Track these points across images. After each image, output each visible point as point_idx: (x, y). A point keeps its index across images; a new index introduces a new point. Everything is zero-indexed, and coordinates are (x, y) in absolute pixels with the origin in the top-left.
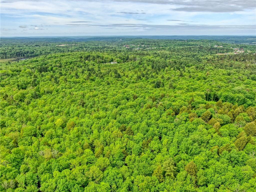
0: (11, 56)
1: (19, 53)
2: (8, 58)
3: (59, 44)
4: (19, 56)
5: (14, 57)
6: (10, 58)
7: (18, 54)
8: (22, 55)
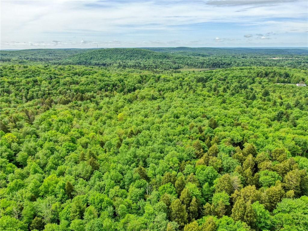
0: (207, 66)
1: (216, 64)
2: (204, 68)
3: (273, 56)
4: (215, 66)
5: (209, 68)
6: (205, 68)
7: (214, 64)
8: (218, 66)
